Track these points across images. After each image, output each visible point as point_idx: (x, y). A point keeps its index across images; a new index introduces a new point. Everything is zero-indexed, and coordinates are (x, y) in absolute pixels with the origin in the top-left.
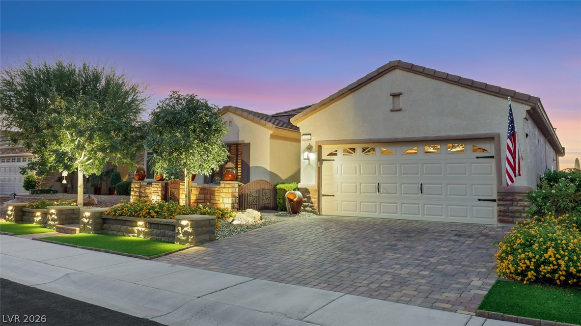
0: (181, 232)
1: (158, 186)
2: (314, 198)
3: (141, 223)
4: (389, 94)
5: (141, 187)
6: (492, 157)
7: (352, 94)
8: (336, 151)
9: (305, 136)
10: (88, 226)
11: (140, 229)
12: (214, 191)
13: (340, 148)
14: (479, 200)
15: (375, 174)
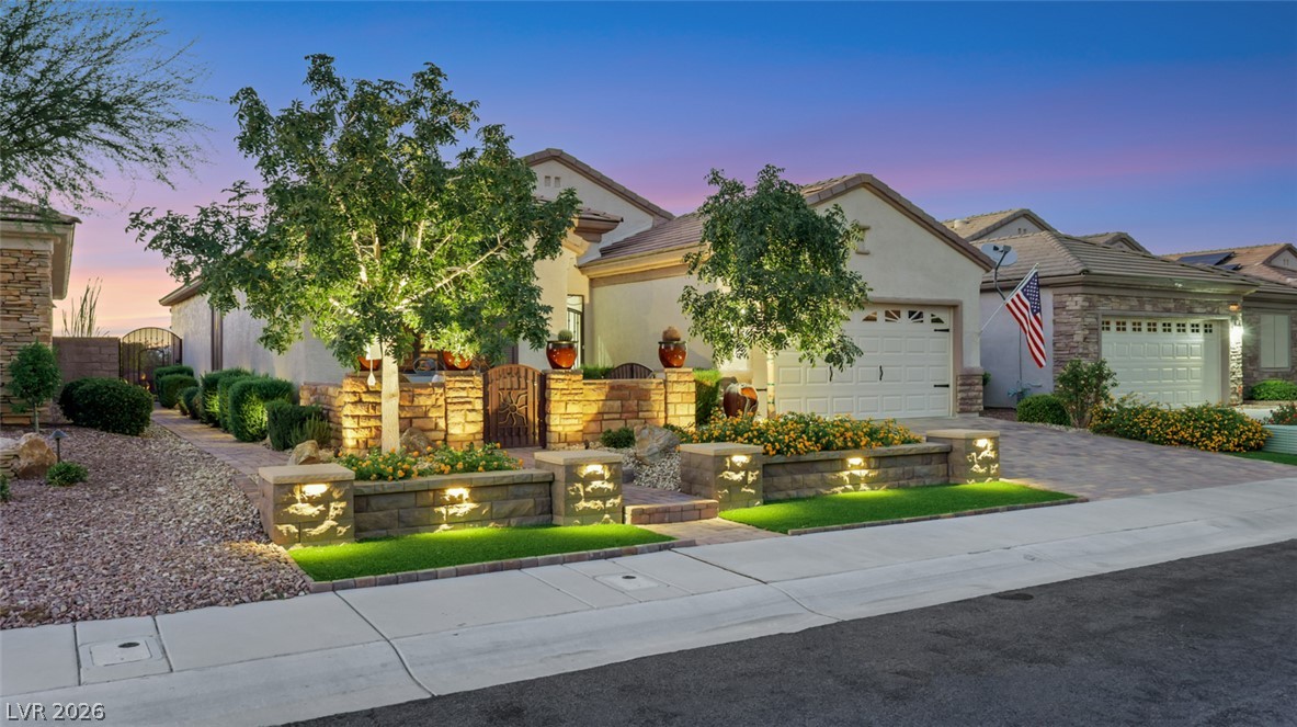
0: (976, 461)
3: (855, 460)
6: (947, 330)
10: (744, 489)
11: (857, 472)
14: (935, 385)
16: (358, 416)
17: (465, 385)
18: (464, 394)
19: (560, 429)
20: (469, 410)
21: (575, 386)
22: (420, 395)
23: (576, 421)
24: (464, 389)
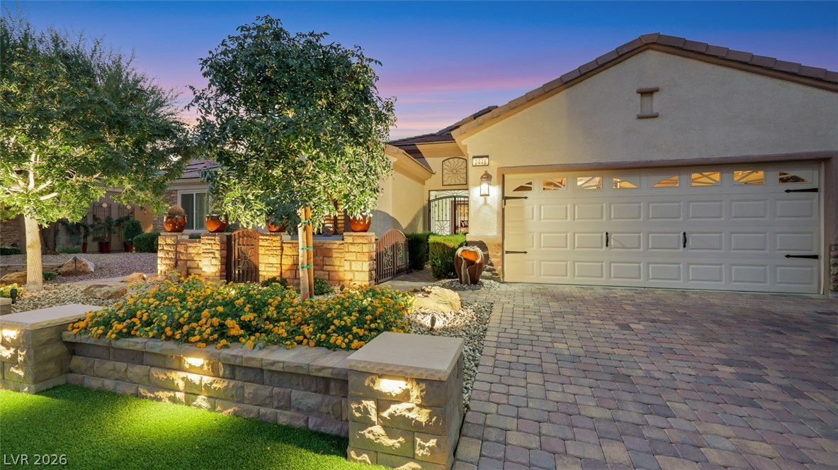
0: (374, 418)
1: (213, 242)
2: (495, 257)
3: (195, 361)
4: (635, 90)
5: (177, 243)
6: (815, 190)
7: (566, 91)
8: (530, 183)
9: (478, 160)
10: (13, 369)
11: (195, 378)
12: (330, 249)
13: (537, 179)
14: (788, 256)
15: (602, 218)
16: (162, 258)
17: (210, 242)
18: (209, 247)
19: (264, 274)
20: (213, 258)
21: (274, 245)
22: (190, 247)
23: (275, 269)
24: (209, 244)
